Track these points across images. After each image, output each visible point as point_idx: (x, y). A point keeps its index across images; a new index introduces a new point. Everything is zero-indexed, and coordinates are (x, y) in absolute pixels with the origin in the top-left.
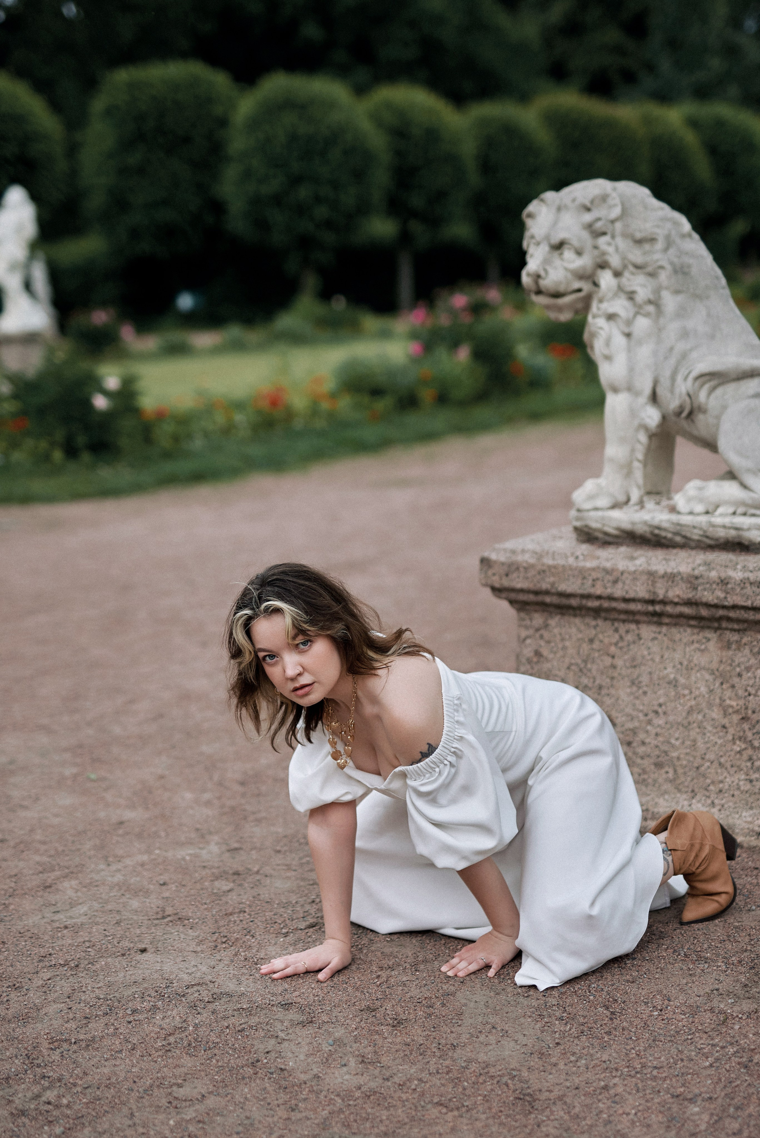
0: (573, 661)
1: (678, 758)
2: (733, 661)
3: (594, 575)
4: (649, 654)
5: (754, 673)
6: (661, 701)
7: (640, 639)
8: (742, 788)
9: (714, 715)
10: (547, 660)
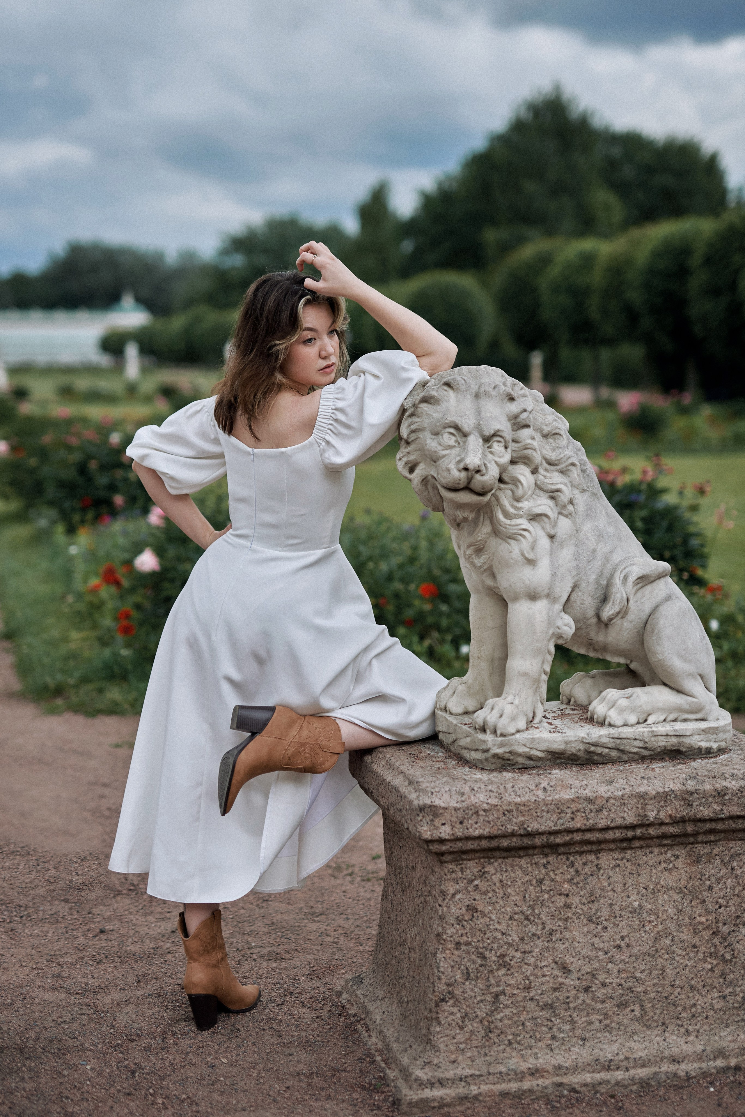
0: (516, 909)
1: (645, 992)
2: (703, 875)
3: (574, 807)
4: (609, 884)
5: (725, 883)
6: (624, 933)
7: (599, 869)
8: (716, 1007)
9: (683, 937)
10: (484, 915)
